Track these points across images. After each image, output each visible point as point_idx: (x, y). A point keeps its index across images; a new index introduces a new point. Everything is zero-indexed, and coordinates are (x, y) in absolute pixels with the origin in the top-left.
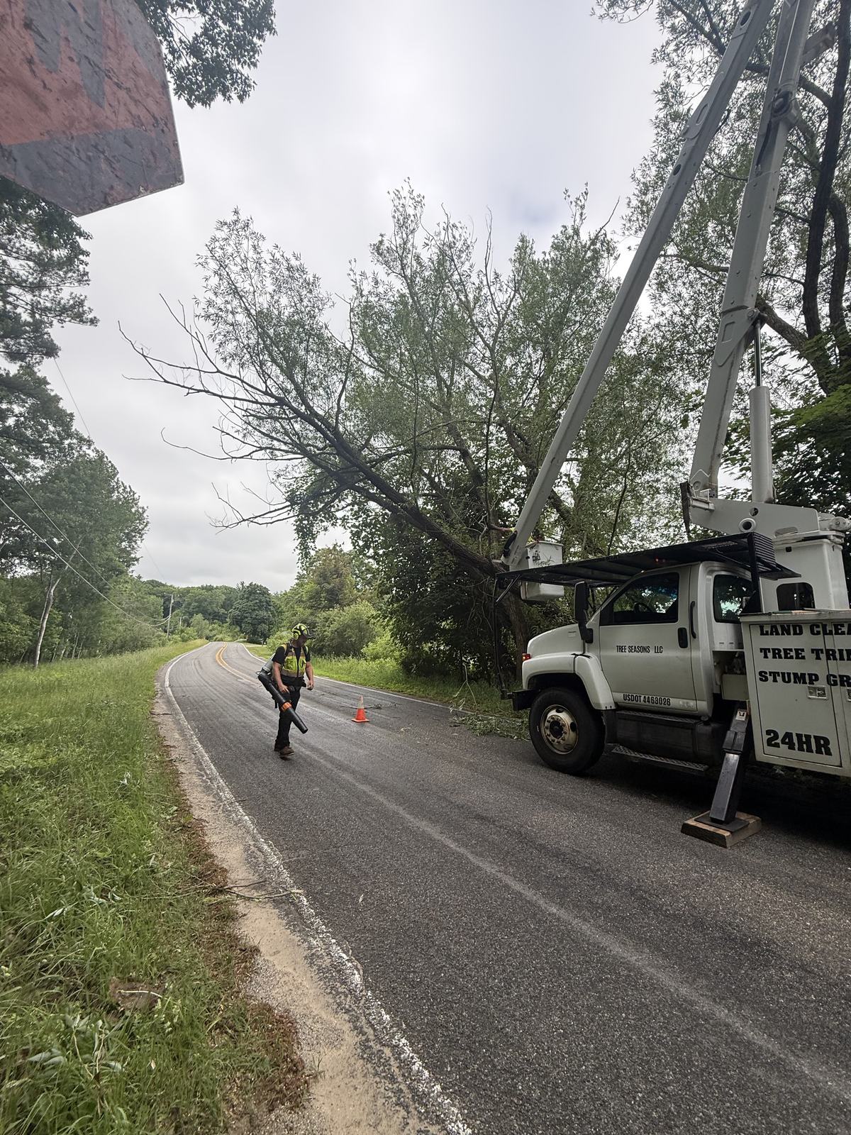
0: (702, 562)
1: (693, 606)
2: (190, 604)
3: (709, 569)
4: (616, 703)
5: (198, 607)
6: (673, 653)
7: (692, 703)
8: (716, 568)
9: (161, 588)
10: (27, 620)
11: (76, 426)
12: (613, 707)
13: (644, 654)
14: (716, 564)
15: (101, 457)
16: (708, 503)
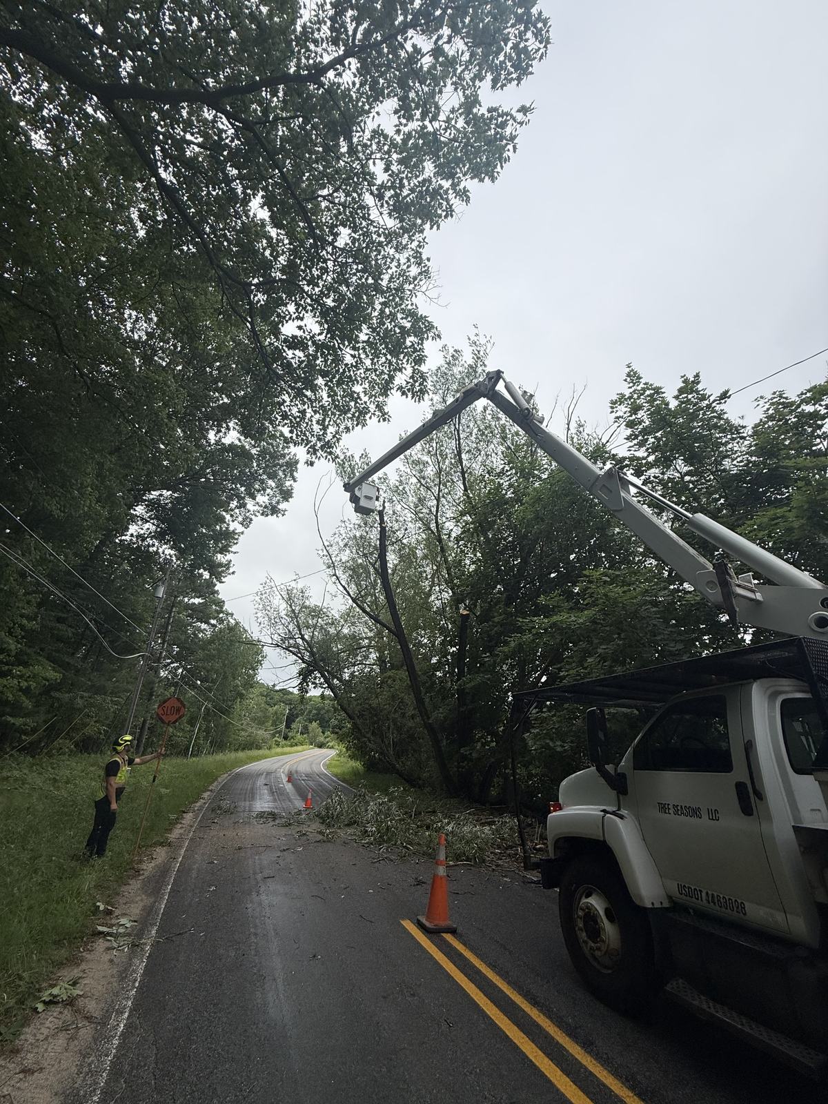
0: (756, 678)
1: (749, 747)
2: (310, 712)
3: (769, 692)
4: (670, 898)
5: (317, 714)
6: (733, 822)
7: (780, 917)
8: (787, 689)
9: (289, 697)
10: (188, 728)
11: (226, 607)
12: (666, 905)
13: (694, 820)
14: (784, 681)
15: (237, 623)
16: (753, 591)
